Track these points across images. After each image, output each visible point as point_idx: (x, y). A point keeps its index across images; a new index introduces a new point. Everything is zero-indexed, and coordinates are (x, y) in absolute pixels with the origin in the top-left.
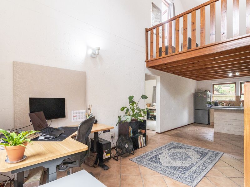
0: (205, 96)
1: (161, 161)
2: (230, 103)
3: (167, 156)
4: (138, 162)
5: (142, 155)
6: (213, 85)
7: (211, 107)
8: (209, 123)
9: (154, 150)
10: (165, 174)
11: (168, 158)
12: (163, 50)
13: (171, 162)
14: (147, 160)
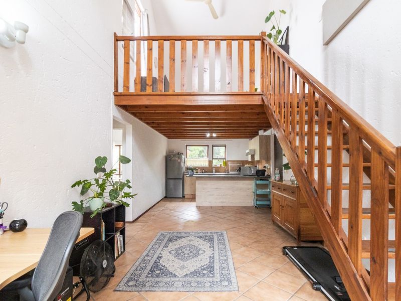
0: (179, 161)
1: (171, 269)
2: (204, 170)
3: (171, 257)
4: (134, 289)
5: (131, 271)
6: (187, 146)
7: (193, 174)
8: (184, 197)
9: (144, 254)
10: (192, 289)
11: (176, 260)
12: (149, 82)
13: (184, 265)
14: (147, 277)
